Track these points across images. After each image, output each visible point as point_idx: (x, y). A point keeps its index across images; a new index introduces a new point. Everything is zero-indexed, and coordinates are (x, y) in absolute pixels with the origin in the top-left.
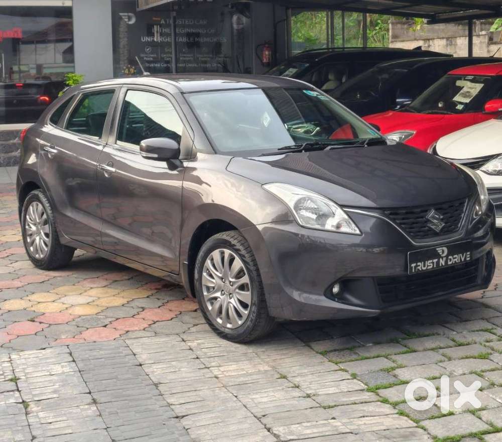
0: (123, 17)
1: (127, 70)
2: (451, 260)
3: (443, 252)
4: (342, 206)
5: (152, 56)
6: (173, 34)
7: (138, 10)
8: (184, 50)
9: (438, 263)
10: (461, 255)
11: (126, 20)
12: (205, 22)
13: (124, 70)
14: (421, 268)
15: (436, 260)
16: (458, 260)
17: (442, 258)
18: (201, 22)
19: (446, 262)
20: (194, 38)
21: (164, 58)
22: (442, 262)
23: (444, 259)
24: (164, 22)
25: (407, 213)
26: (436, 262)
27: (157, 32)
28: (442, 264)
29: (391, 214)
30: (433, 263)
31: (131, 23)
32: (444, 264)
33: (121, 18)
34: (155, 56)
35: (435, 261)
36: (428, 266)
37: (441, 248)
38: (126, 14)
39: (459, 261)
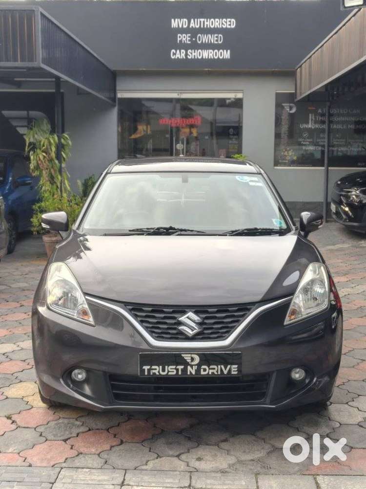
0: (285, 107)
1: (286, 152)
2: (205, 370)
3: (192, 359)
4: (86, 294)
5: (309, 140)
6: (327, 122)
7: (296, 100)
8: (337, 136)
9: (184, 370)
10: (222, 367)
11: (288, 110)
12: (358, 111)
13: (284, 152)
14: (159, 372)
15: (182, 367)
16: (217, 372)
17: (192, 366)
18: (355, 112)
19: (198, 371)
20: (347, 125)
21: (318, 142)
22: (191, 371)
23: (195, 368)
24: (321, 112)
25: (153, 311)
26: (182, 369)
27: (312, 120)
28: (190, 372)
29: (133, 309)
30: (177, 370)
31: (291, 112)
32: (194, 373)
33: (283, 107)
34: (311, 140)
35: (180, 367)
36: (168, 372)
37: (190, 355)
38: (288, 104)
39: (219, 373)
